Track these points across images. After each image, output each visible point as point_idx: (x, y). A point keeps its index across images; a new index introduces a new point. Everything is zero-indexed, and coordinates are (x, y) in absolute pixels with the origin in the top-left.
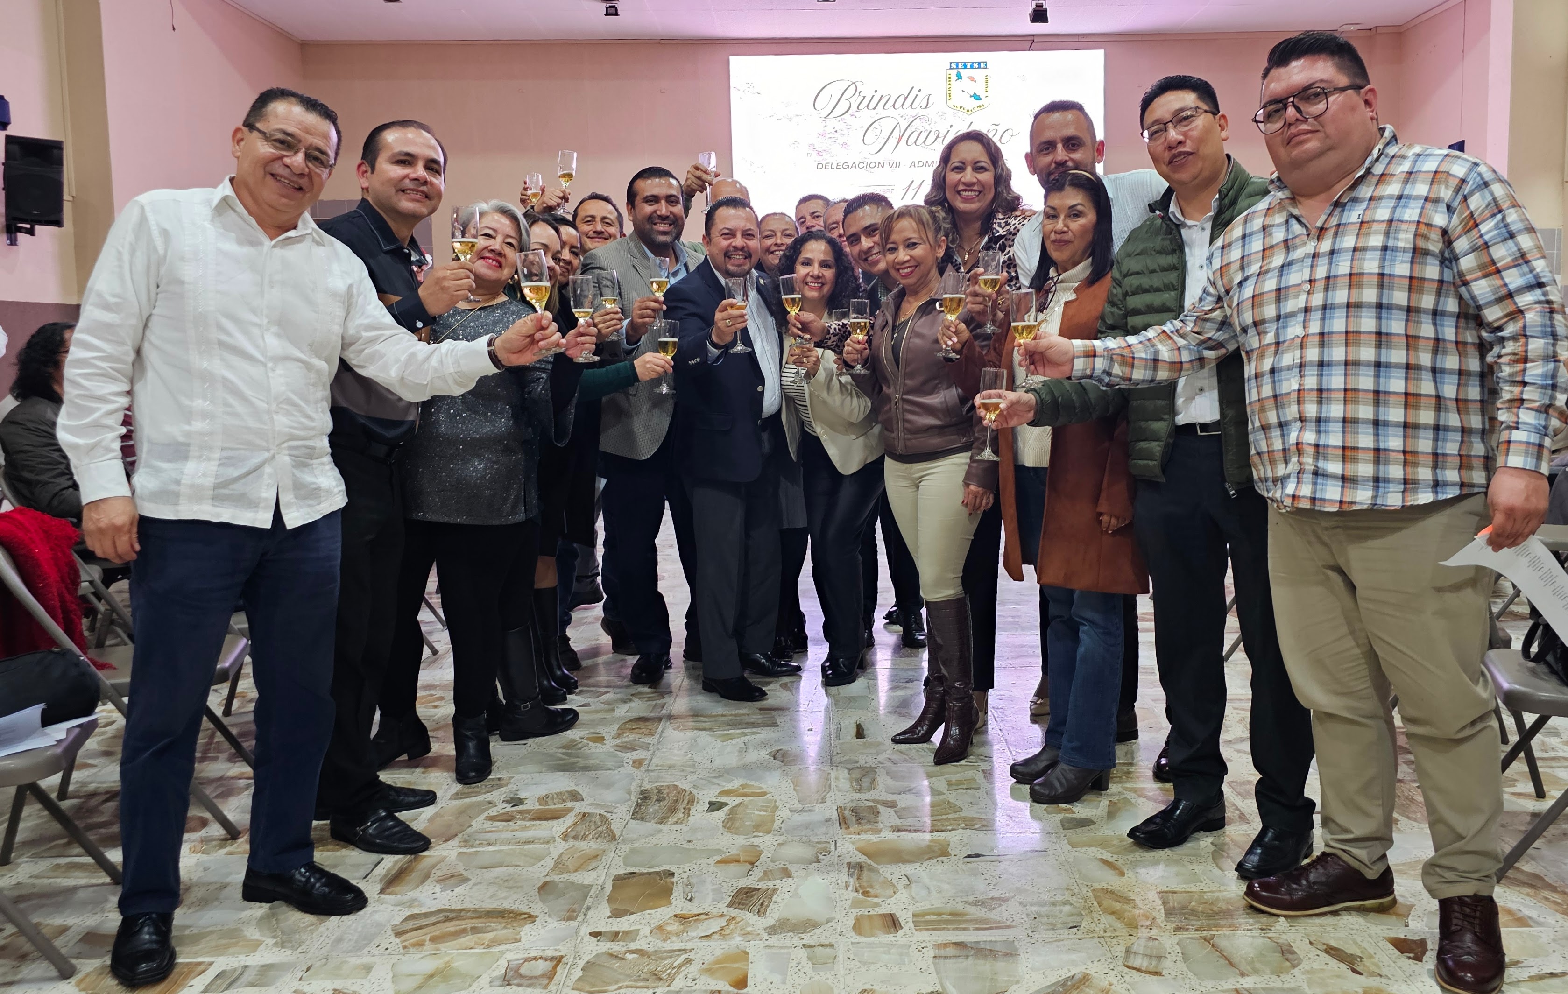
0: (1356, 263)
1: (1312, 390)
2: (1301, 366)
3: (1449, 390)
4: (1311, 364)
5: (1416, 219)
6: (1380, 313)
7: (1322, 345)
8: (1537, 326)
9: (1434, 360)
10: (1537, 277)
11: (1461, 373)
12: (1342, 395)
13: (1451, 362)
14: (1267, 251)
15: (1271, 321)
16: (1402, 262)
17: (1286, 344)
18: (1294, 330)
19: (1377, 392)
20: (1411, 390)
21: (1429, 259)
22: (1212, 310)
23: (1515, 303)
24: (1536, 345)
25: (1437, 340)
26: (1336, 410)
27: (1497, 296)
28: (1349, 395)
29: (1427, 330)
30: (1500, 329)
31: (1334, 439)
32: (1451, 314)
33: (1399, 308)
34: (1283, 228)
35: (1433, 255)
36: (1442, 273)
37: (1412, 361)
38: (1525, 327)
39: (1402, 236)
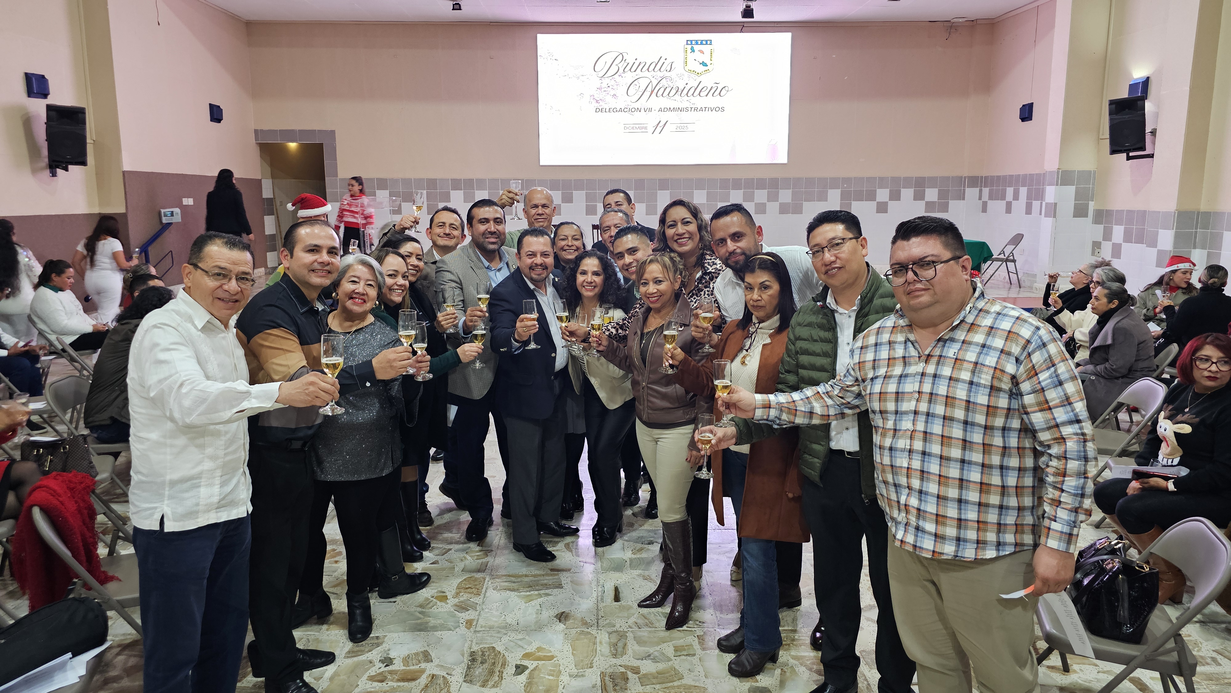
0: (951, 389)
1: (917, 470)
2: (910, 451)
3: (1012, 481)
4: (917, 452)
5: (994, 366)
6: (966, 427)
7: (925, 440)
8: (1074, 451)
9: (1002, 461)
10: (1076, 415)
11: (1020, 469)
12: (937, 479)
13: (1014, 462)
14: (891, 360)
15: (891, 413)
16: (983, 394)
17: (901, 433)
18: (906, 424)
19: (961, 480)
20: (985, 481)
21: (1002, 394)
22: (852, 386)
23: (1060, 432)
24: (1073, 465)
25: (1005, 448)
26: (933, 488)
27: (1048, 426)
28: (942, 480)
29: (998, 441)
30: (1049, 447)
31: (931, 507)
32: (1015, 430)
33: (979, 425)
34: (902, 346)
35: (1005, 391)
36: (1010, 404)
37: (987, 462)
38: (1066, 451)
39: (983, 376)
